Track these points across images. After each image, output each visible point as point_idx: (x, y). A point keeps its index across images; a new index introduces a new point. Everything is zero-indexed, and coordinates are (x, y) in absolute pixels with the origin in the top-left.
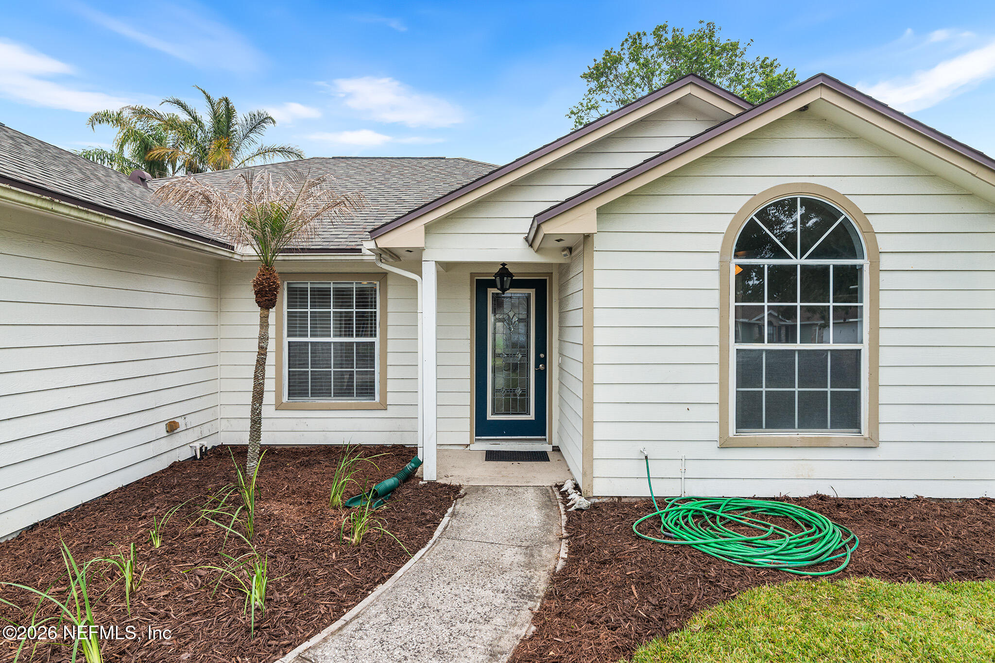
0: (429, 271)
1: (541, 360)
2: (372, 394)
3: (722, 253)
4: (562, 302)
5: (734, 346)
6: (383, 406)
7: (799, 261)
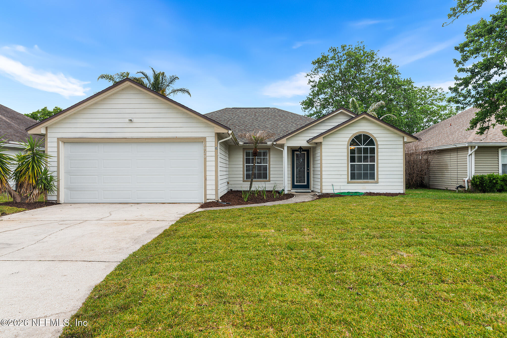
0: (286, 148)
1: (308, 170)
2: (266, 178)
3: (347, 145)
4: (313, 155)
5: (350, 163)
6: (269, 181)
7: (362, 147)
